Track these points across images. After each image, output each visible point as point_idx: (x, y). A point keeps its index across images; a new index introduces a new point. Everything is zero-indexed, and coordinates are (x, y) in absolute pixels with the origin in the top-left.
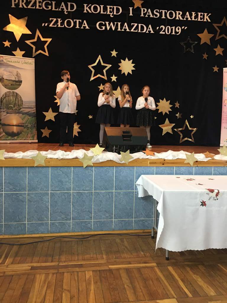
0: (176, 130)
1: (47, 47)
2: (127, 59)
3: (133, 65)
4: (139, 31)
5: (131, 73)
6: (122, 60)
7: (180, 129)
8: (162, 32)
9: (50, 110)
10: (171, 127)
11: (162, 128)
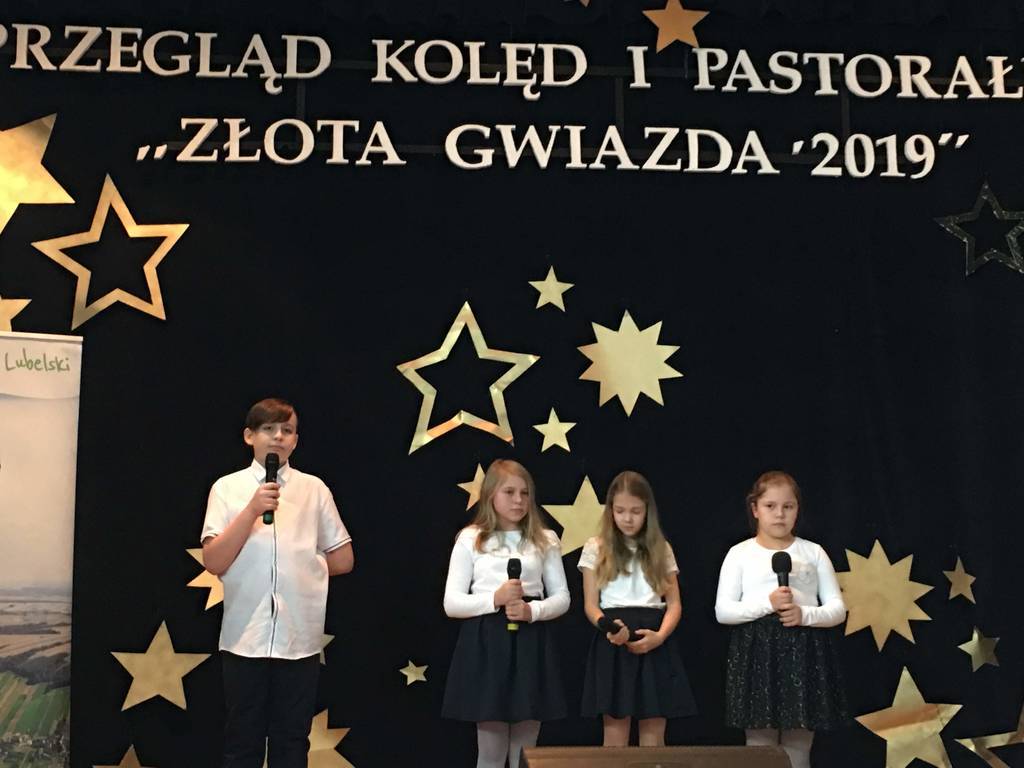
0: (972, 748)
1: (160, 269)
2: (627, 321)
3: (669, 350)
4: (694, 166)
5: (658, 398)
6: (598, 329)
7: (998, 740)
8: (828, 165)
9: (162, 636)
10: (937, 726)
11: (881, 734)
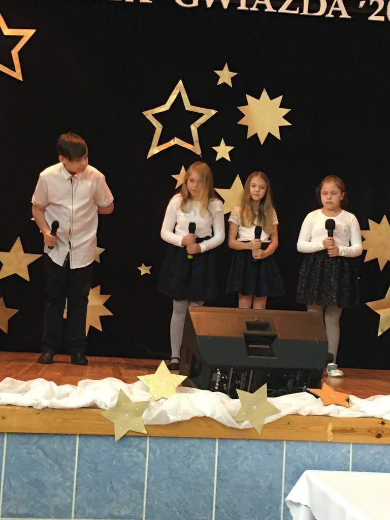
1: (20, 53)
2: (264, 94)
3: (286, 111)
4: (305, 12)
5: (278, 136)
6: (249, 98)
8: (377, 15)
9: (18, 244)
11: (378, 312)
